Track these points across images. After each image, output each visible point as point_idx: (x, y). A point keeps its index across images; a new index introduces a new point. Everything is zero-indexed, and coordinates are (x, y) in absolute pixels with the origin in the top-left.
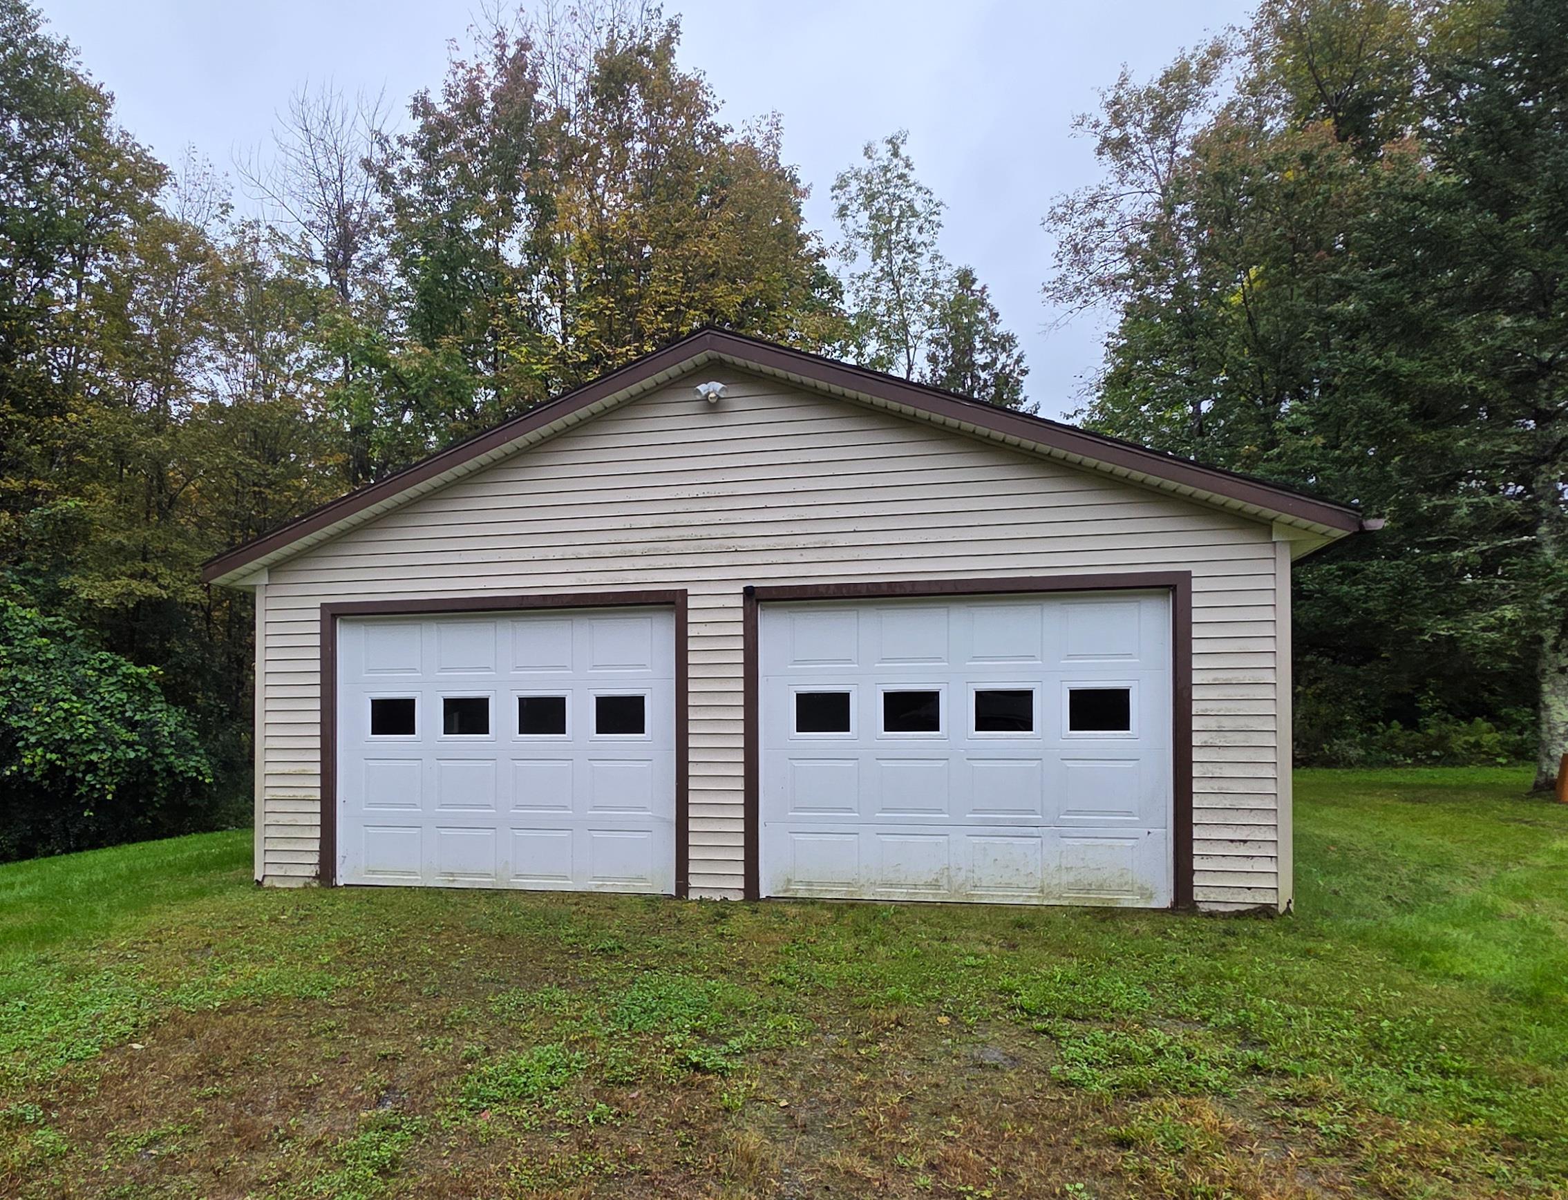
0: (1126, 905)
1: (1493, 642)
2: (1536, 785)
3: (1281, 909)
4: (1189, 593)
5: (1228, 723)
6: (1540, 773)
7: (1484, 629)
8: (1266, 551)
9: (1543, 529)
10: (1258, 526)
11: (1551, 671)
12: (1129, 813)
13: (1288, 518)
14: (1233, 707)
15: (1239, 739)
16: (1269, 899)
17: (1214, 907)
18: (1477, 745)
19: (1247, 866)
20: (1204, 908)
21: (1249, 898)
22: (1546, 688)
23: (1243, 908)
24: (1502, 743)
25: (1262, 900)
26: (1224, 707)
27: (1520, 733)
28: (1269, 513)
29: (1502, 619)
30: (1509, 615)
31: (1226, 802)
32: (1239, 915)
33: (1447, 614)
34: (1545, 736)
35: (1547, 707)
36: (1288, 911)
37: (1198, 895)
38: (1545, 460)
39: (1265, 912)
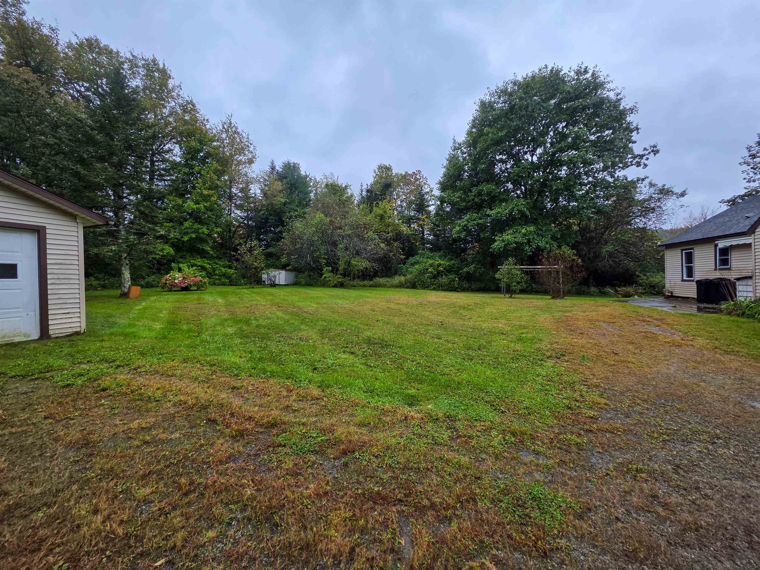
0: (17, 341)
1: (110, 256)
2: (121, 294)
3: (82, 332)
4: (45, 233)
5: (61, 276)
6: (122, 291)
7: (108, 252)
8: (74, 224)
9: (121, 227)
10: (73, 217)
11: (124, 264)
12: (18, 308)
13: (83, 216)
14: (63, 272)
15: (66, 281)
16: (78, 329)
17: (57, 335)
18: (91, 285)
19: (70, 320)
20: (54, 336)
21: (70, 330)
22: (123, 269)
23: (68, 334)
24: (99, 284)
25: (75, 330)
26: (59, 272)
27: (104, 281)
28: (76, 213)
29: (111, 249)
30: (114, 249)
31: (62, 301)
32: (67, 336)
33: (96, 246)
34: (123, 281)
35: (123, 274)
36: (84, 332)
37: (51, 332)
38: (121, 209)
39: (77, 333)
